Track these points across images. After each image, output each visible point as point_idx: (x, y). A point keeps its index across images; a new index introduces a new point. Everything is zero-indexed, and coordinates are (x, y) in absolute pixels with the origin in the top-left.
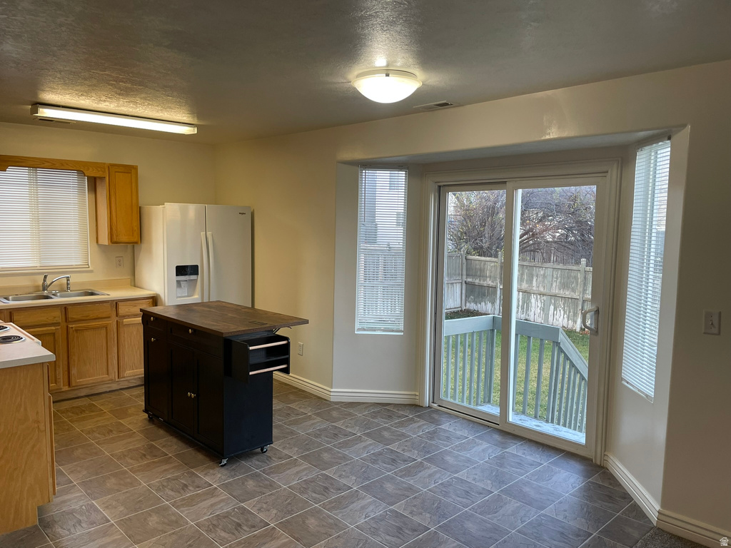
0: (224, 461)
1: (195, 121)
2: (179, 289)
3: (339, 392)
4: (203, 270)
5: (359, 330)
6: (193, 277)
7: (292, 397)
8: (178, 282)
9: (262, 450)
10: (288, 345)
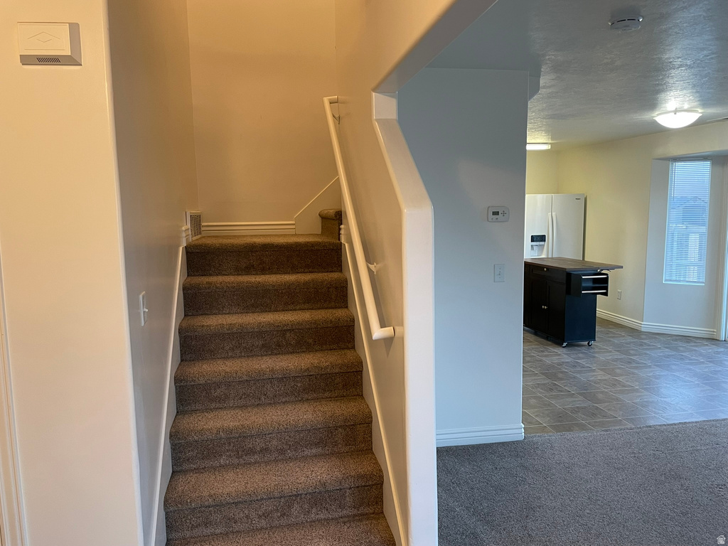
0: (565, 344)
1: (550, 141)
2: (532, 251)
3: (647, 325)
4: (549, 239)
5: (666, 280)
6: (542, 243)
7: (610, 326)
8: (532, 246)
9: (588, 343)
10: (607, 278)
